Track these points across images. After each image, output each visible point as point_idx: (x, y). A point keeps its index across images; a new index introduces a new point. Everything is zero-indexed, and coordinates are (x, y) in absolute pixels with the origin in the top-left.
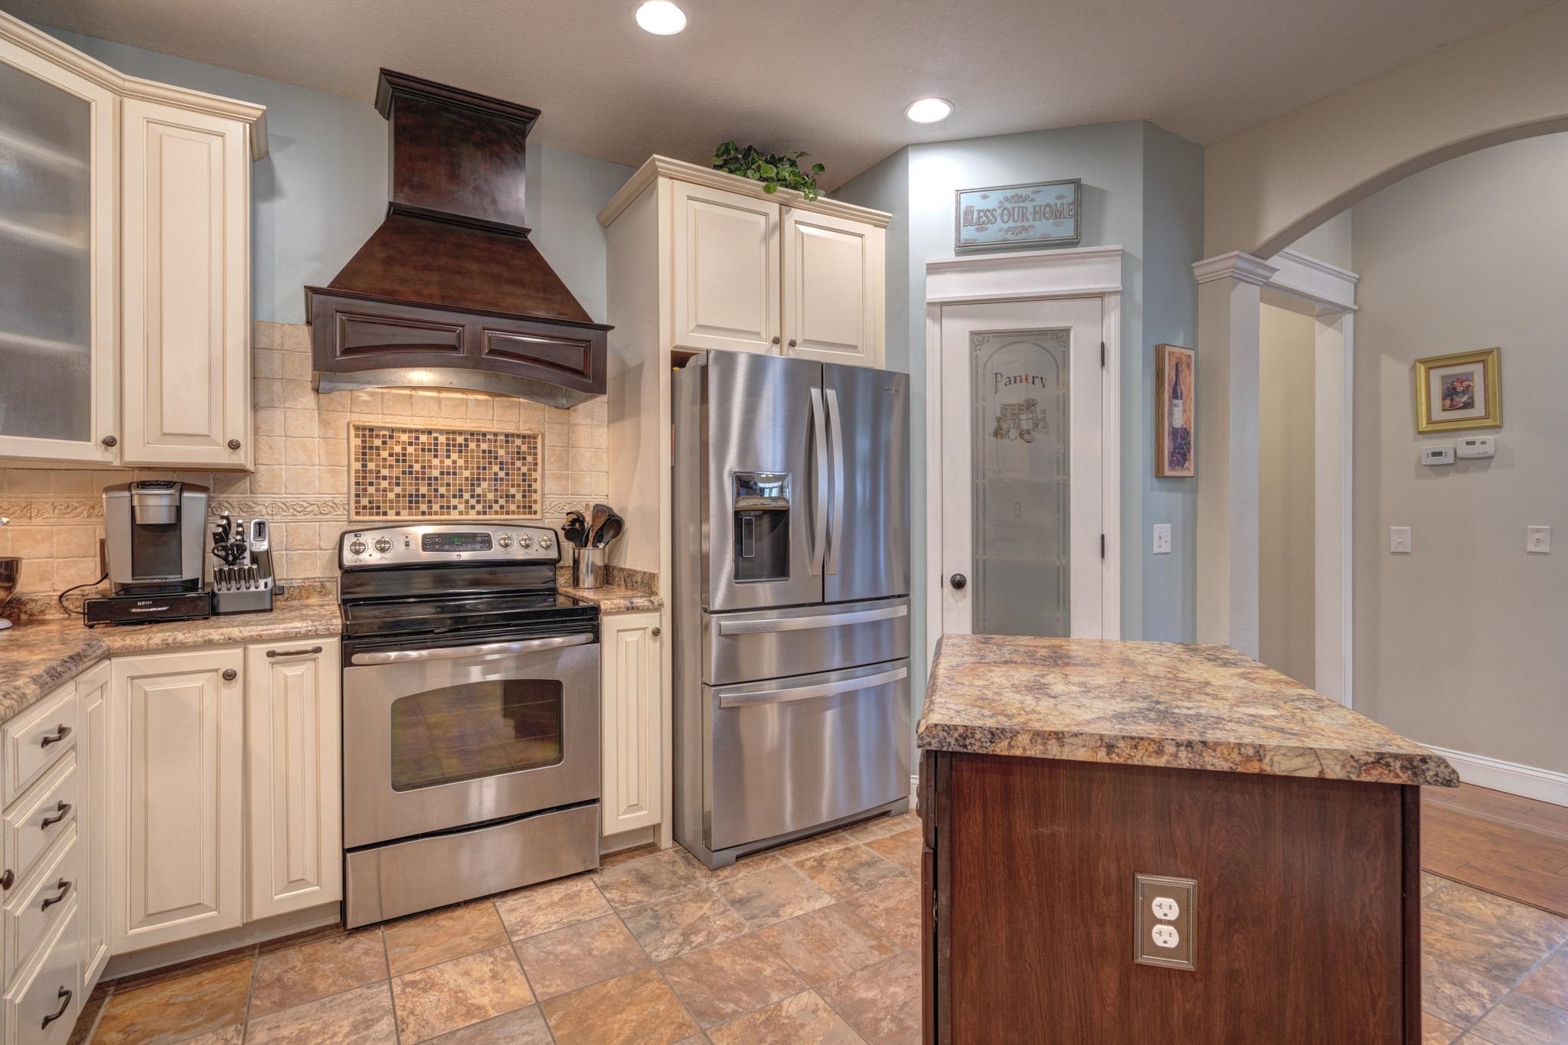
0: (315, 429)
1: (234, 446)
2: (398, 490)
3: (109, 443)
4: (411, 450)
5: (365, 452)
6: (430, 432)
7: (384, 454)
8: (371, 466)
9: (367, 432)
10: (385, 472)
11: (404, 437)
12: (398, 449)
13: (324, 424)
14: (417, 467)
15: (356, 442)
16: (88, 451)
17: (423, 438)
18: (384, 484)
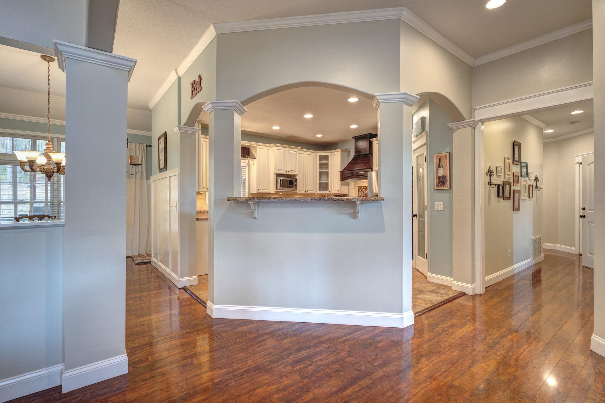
0: (354, 187)
1: (338, 191)
2: (362, 196)
3: (330, 191)
4: (363, 189)
5: (359, 190)
6: (366, 186)
7: (361, 190)
8: (359, 192)
9: (359, 187)
10: (361, 193)
11: (363, 188)
12: (362, 189)
13: (355, 187)
14: (364, 192)
15: (358, 189)
16: (328, 192)
17: (365, 188)
18: (361, 195)
